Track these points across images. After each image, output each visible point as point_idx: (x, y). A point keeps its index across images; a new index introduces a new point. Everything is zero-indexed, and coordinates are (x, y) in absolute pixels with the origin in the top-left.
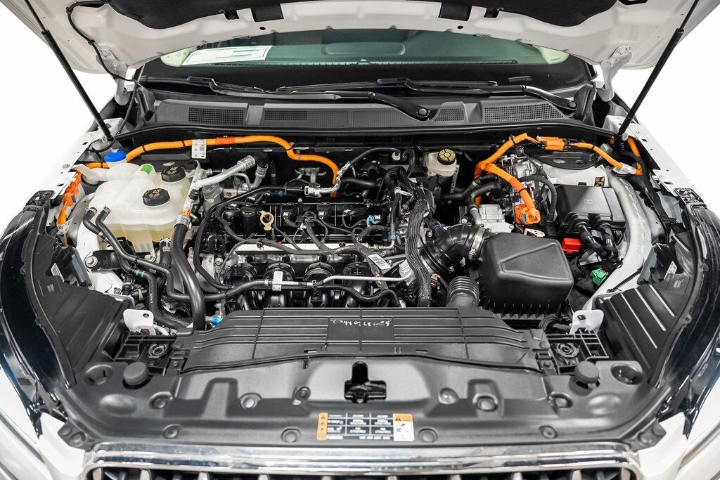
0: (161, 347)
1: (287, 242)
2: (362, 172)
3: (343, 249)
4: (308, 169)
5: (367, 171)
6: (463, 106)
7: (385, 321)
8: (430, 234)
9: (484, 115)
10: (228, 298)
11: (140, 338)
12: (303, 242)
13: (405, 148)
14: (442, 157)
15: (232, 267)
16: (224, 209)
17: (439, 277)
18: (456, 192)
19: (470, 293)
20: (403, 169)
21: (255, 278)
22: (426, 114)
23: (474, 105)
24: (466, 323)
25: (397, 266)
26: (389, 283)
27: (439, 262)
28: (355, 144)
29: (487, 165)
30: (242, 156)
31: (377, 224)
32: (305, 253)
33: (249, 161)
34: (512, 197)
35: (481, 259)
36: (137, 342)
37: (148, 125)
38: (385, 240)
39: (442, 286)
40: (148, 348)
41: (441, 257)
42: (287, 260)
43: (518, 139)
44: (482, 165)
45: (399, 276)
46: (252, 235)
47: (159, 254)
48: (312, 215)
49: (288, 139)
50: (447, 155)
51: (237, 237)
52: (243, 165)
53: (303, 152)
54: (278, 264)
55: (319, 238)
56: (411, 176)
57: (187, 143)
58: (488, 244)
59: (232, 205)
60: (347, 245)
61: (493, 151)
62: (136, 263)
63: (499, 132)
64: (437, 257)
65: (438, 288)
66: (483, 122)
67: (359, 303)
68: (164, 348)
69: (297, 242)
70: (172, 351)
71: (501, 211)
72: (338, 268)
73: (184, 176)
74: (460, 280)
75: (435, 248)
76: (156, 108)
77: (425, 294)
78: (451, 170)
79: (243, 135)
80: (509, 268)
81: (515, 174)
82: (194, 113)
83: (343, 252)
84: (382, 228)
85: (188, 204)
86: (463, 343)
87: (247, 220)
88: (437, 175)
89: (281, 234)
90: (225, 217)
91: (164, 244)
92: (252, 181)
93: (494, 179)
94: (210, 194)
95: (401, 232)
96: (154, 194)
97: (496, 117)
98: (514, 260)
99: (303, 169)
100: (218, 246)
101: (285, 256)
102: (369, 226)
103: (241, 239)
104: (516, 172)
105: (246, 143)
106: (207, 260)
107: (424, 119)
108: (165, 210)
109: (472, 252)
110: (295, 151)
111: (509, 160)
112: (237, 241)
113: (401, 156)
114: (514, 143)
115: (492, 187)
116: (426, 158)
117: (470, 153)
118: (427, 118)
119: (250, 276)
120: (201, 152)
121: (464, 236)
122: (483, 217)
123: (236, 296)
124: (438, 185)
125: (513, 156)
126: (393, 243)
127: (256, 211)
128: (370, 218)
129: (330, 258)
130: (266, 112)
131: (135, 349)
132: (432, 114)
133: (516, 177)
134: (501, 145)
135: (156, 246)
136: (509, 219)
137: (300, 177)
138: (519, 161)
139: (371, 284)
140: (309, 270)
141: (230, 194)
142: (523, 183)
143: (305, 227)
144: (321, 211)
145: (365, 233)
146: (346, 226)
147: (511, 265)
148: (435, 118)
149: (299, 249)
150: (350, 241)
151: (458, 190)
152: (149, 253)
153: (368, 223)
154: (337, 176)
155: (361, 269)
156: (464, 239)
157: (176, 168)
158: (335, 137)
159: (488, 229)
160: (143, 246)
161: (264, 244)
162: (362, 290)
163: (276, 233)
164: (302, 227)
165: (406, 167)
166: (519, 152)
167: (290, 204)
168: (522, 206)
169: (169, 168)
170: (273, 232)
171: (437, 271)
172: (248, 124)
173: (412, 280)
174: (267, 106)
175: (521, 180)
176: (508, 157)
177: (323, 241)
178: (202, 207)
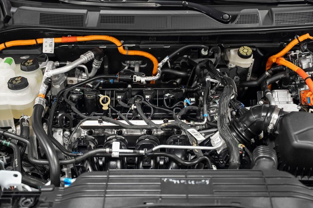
0: (29, 200)
1: (121, 119)
2: (175, 64)
3: (166, 124)
4: (133, 62)
5: (179, 63)
6: (258, 13)
7: (205, 180)
8: (234, 113)
9: (274, 19)
10: (76, 163)
11: (12, 193)
12: (134, 119)
13: (212, 45)
14: (241, 52)
15: (78, 139)
16: (69, 93)
17: (244, 146)
18: (251, 81)
19: (270, 159)
20: (211, 62)
21: (96, 147)
22: (229, 19)
23: (267, 11)
24: (269, 181)
25: (209, 138)
26: (203, 151)
27: (243, 134)
28: (171, 42)
29: (277, 58)
30: (84, 52)
31: (192, 105)
32: (136, 127)
33: (89, 55)
34: (298, 84)
35: (277, 132)
36: (10, 196)
37: (6, 27)
38: (199, 118)
39: (246, 154)
40: (19, 201)
41: (245, 131)
42: (120, 133)
43: (302, 38)
44: (274, 59)
45: (211, 146)
46: (93, 113)
47: (19, 128)
48: (140, 98)
49: (119, 38)
50: (246, 51)
51: (82, 115)
52: (84, 58)
53: (130, 49)
54: (114, 136)
55: (147, 116)
56: (217, 68)
57: (39, 41)
58: (283, 121)
59: (77, 89)
60: (169, 121)
61: (282, 48)
62: (3, 135)
63: (287, 32)
64: (242, 130)
65: (243, 155)
66: (274, 25)
67: (180, 166)
68: (31, 201)
69: (130, 119)
70: (38, 203)
71: (290, 95)
72: (162, 139)
73: (38, 67)
74: (261, 148)
75: (240, 123)
76: (13, 13)
77: (235, 160)
78: (248, 63)
79: (84, 35)
80: (301, 139)
81: (300, 66)
82: (44, 17)
83: (167, 127)
84: (196, 108)
85: (43, 88)
86: (268, 197)
87: (89, 101)
88: (237, 67)
89: (116, 112)
90: (71, 99)
91: (23, 120)
92: (90, 71)
93: (283, 69)
94: (57, 81)
95: (212, 112)
96: (17, 81)
97: (283, 21)
98: (305, 133)
99: (128, 62)
100: (66, 122)
101: (119, 130)
102: (186, 107)
103: (85, 116)
104: (301, 64)
105: (86, 41)
106: (58, 133)
107: (227, 23)
108: (25, 94)
109: (270, 127)
110: (124, 48)
111: (296, 55)
112: (82, 118)
113: (208, 52)
114: (299, 41)
115: (281, 76)
116: (228, 53)
117: (261, 49)
118: (229, 22)
119: (92, 145)
120: (51, 48)
121: (264, 114)
122: (276, 99)
123: (83, 161)
124: (237, 75)
125: (298, 52)
126: (206, 119)
127: (96, 95)
128: (186, 101)
129: (155, 132)
130: (102, 17)
131: (8, 201)
132: (234, 18)
133: (302, 68)
134: (288, 43)
135: (17, 122)
136: (296, 101)
137: (126, 68)
138: (303, 56)
139: (189, 152)
140: (139, 141)
141: (72, 81)
142: (307, 73)
143: (135, 107)
144: (147, 95)
145: (183, 112)
146: (167, 107)
147: (303, 136)
148: (236, 21)
149: (131, 124)
150: (171, 118)
151: (252, 78)
152: (10, 128)
153: (185, 104)
154: (158, 67)
155: (181, 141)
156: (263, 116)
157: (31, 61)
158: (156, 37)
159: (283, 109)
160: (6, 122)
161: (104, 120)
162: (182, 157)
163: (112, 111)
164: (133, 107)
165: (213, 60)
166: (303, 48)
167: (122, 89)
168: (307, 91)
169: (26, 61)
170: (110, 111)
171: (242, 142)
172: (88, 26)
173: (222, 149)
174: (103, 12)
175: (306, 70)
176: (294, 52)
177: (150, 118)
178: (50, 92)
